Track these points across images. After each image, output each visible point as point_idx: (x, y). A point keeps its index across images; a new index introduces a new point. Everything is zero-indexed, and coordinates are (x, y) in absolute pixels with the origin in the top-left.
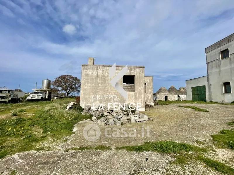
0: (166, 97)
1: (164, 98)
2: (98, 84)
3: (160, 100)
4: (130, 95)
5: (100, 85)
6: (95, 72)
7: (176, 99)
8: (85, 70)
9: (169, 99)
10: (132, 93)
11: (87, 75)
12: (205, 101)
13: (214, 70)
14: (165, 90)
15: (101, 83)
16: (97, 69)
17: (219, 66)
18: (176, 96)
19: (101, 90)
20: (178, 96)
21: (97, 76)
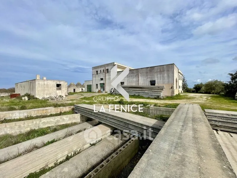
0: (74, 90)
1: (73, 90)
2: (45, 88)
3: (70, 92)
4: (59, 92)
5: (46, 88)
6: (43, 83)
7: (81, 90)
8: (38, 82)
9: (76, 91)
10: (60, 91)
11: (39, 84)
12: (91, 92)
13: (94, 78)
14: (74, 85)
15: (47, 87)
16: (44, 81)
17: (95, 77)
18: (81, 89)
19: (46, 90)
20: (82, 89)
21: (44, 84)
